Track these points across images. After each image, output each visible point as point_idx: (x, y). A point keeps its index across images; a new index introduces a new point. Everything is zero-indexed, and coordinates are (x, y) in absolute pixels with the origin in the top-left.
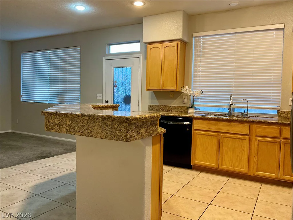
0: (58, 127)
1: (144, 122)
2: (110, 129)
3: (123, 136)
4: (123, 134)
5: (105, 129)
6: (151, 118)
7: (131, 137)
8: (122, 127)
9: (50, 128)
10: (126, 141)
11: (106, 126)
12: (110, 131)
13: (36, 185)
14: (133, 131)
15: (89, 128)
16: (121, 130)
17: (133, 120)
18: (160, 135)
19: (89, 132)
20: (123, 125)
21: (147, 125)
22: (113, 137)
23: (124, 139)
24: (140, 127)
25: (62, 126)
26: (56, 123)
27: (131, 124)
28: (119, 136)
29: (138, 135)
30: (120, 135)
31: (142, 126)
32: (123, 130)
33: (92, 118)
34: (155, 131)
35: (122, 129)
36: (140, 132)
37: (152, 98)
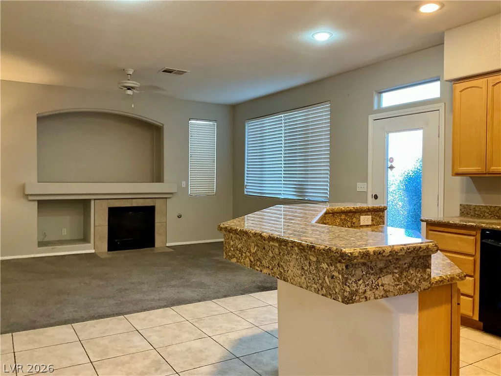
0: (240, 255)
1: (390, 262)
2: (314, 271)
3: (337, 290)
4: (338, 286)
5: (306, 268)
6: (410, 252)
7: (354, 293)
8: (335, 270)
9: (230, 254)
10: (343, 302)
11: (308, 264)
12: (314, 274)
13: (240, 340)
14: (359, 280)
15: (282, 264)
16: (333, 276)
17: (356, 257)
18: (451, 284)
19: (282, 271)
20: (336, 267)
21: (399, 267)
22: (320, 289)
23: (340, 297)
24: (378, 272)
25: (245, 253)
26: (237, 247)
27: (355, 266)
28: (329, 287)
29: (373, 289)
30: (332, 286)
31: (385, 271)
32: (336, 277)
33: (284, 246)
34: (424, 281)
35: (336, 274)
36: (380, 284)
37: (468, 191)
